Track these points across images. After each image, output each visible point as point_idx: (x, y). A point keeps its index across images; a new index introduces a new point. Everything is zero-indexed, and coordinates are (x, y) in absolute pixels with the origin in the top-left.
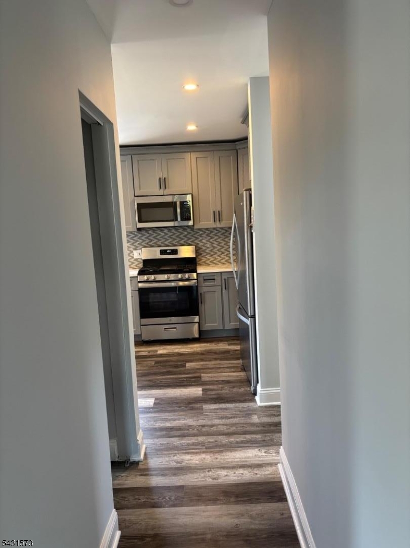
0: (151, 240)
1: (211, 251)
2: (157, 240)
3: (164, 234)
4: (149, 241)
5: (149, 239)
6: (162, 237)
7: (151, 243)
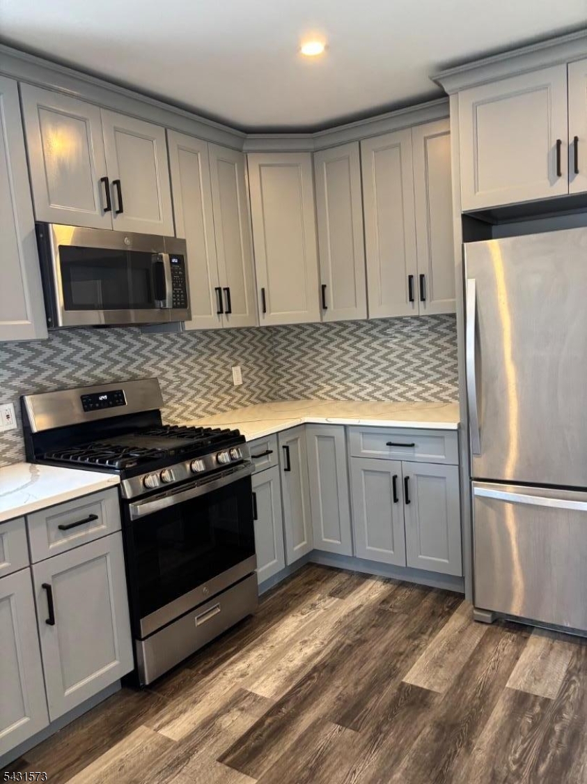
0: (40, 371)
1: (177, 388)
2: (54, 369)
3: (71, 350)
4: (33, 371)
5: (32, 367)
6: (67, 359)
7: (38, 380)
